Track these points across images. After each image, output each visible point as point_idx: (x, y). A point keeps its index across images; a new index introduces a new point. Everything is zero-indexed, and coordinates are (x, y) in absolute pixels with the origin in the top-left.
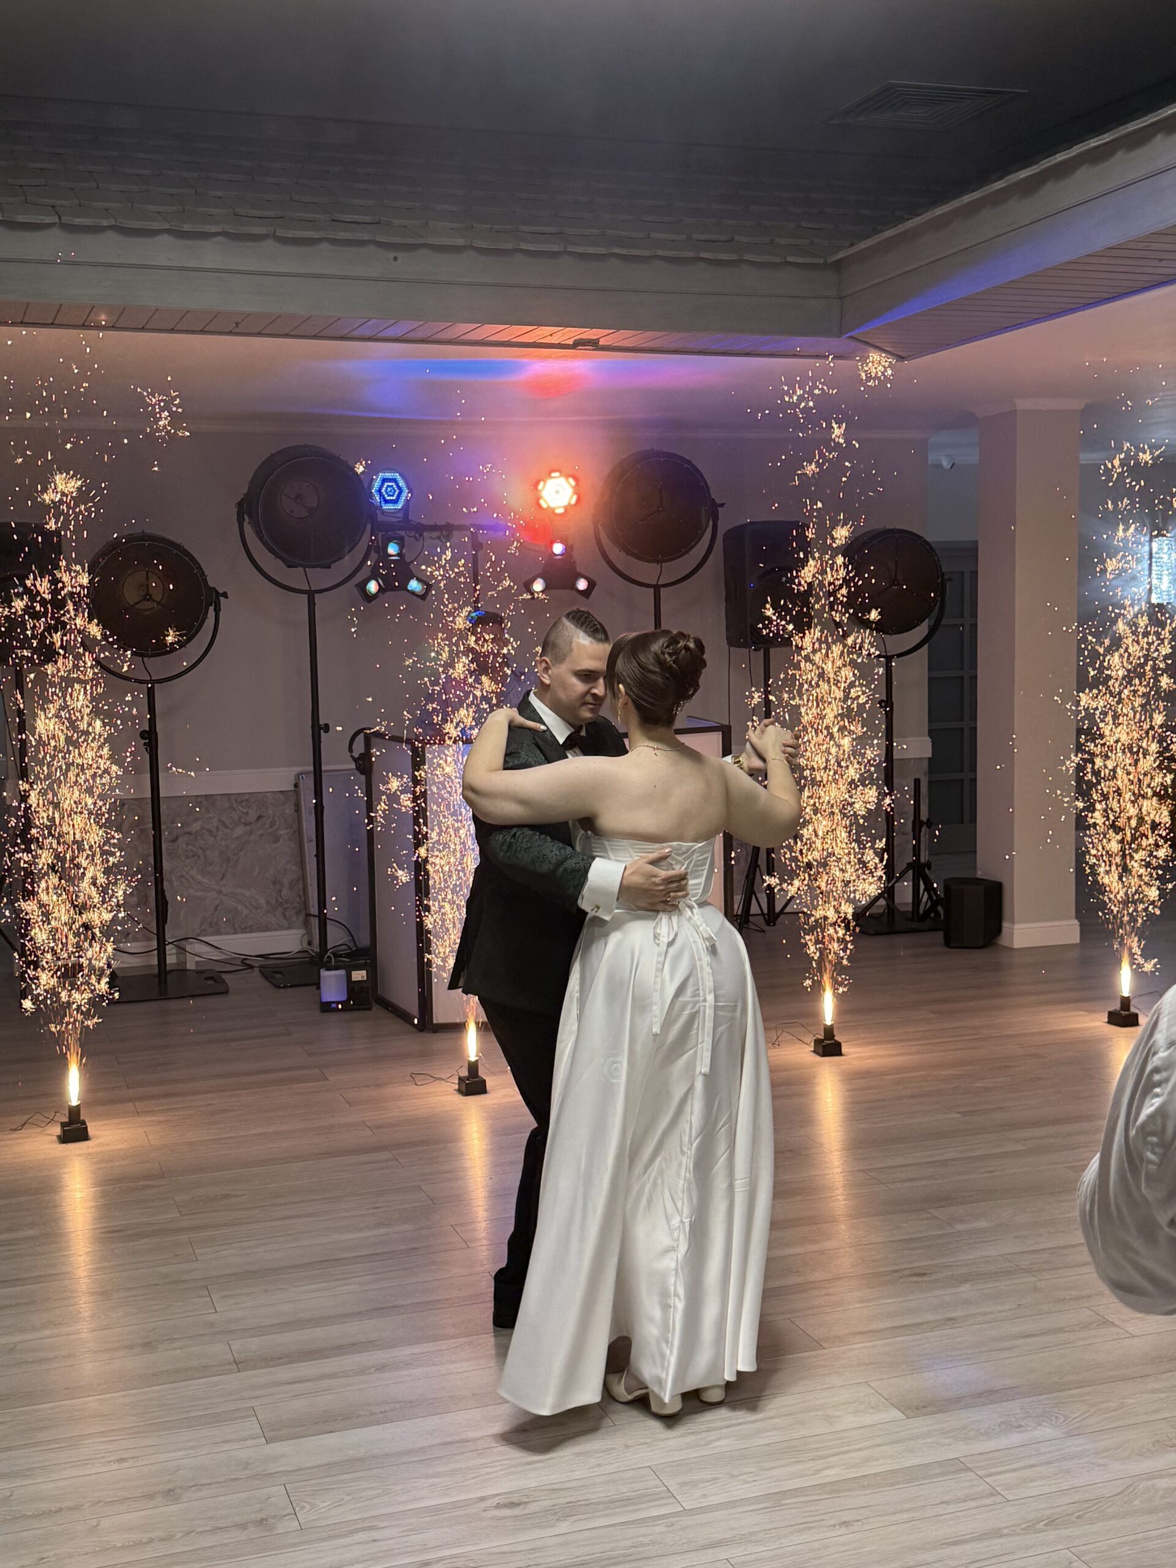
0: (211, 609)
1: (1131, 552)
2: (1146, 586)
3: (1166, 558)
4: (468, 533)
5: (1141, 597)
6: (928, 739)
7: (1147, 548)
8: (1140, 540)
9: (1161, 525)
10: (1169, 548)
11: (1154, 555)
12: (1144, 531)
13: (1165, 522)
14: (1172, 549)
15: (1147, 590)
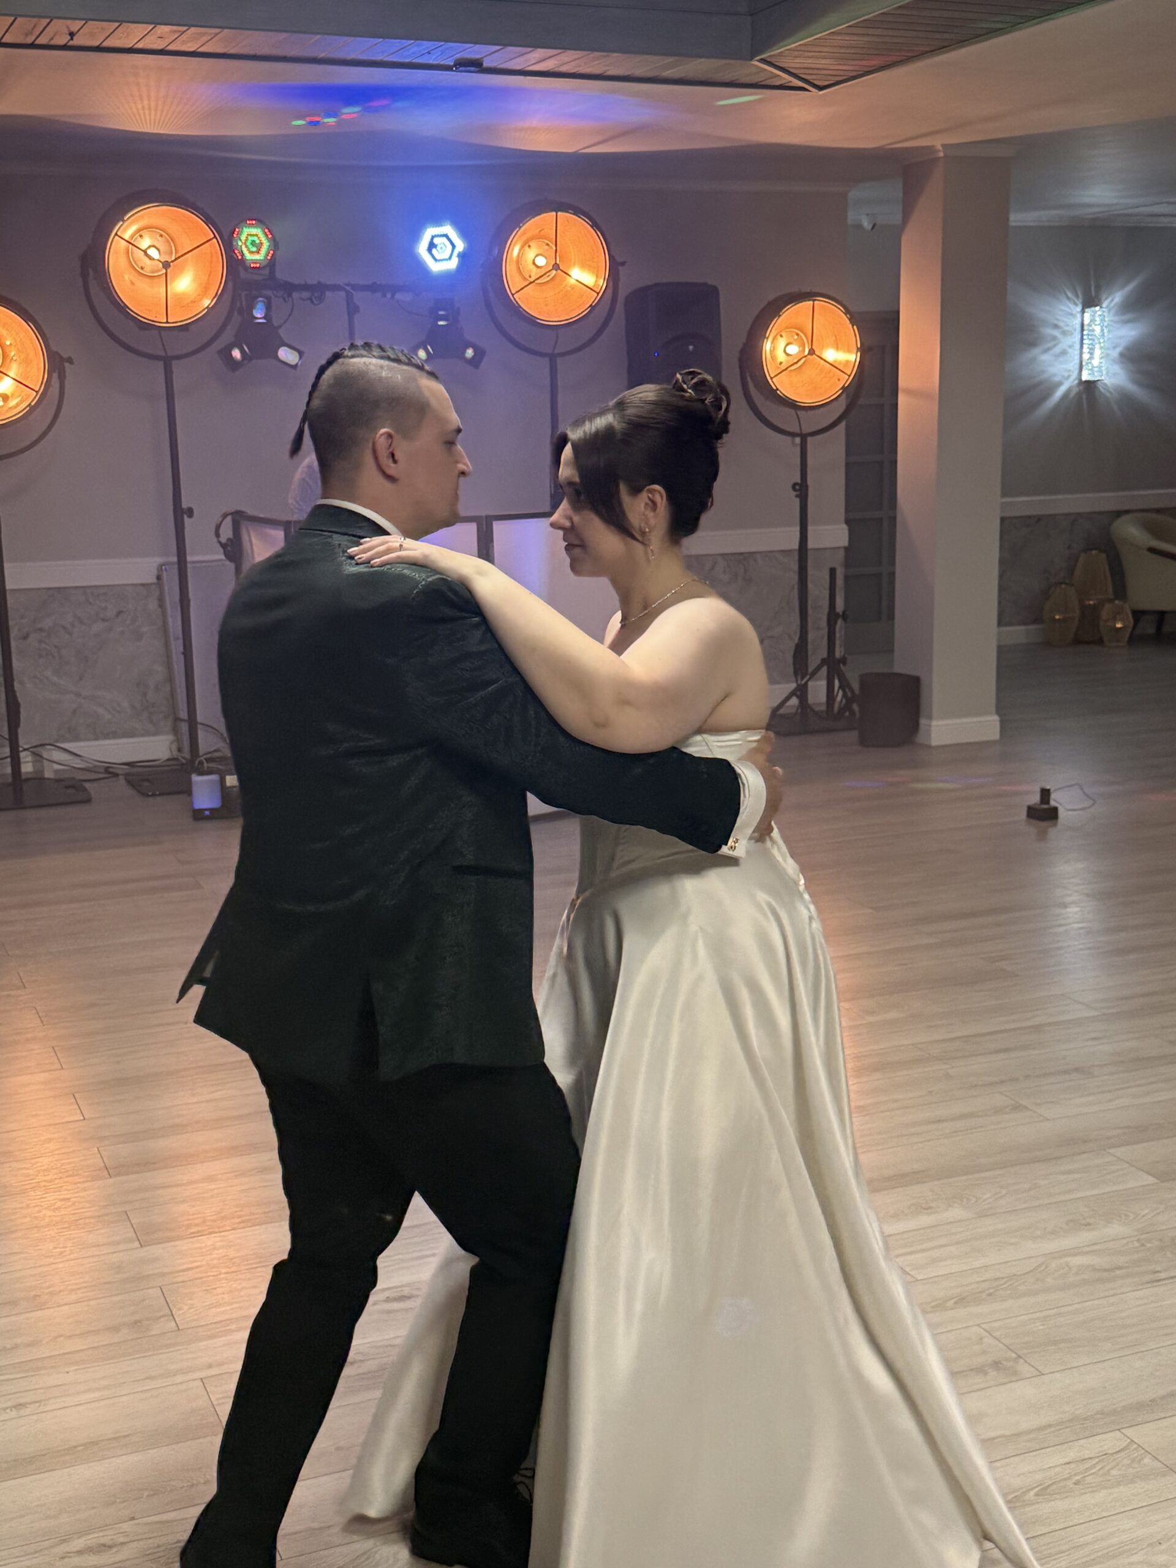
1: (1061, 324)
2: (1077, 361)
3: (1098, 329)
4: (343, 294)
5: (1071, 373)
6: (845, 527)
7: (1079, 320)
8: (1070, 311)
9: (1093, 294)
10: (1101, 320)
11: (1086, 328)
12: (1076, 301)
13: (1098, 288)
14: (1105, 321)
15: (1077, 366)
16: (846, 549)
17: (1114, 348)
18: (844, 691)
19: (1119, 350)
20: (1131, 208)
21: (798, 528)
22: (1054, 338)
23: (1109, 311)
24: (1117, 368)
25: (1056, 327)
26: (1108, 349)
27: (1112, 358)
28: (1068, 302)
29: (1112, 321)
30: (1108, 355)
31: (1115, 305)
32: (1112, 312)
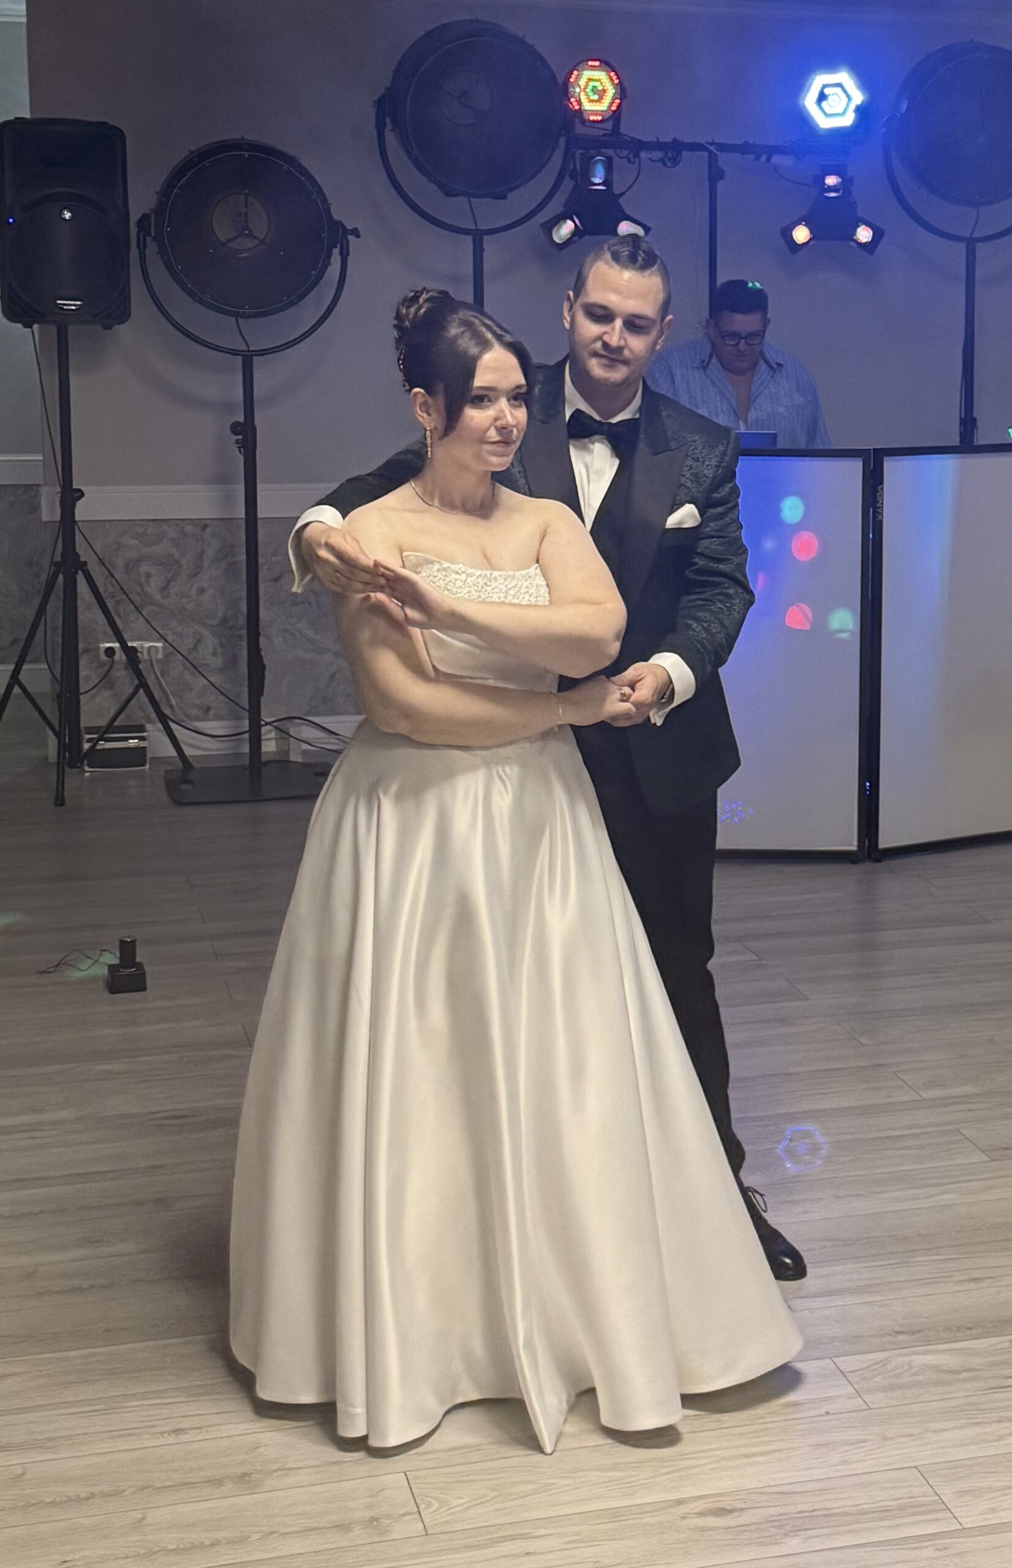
0: (336, 252)
4: (705, 154)
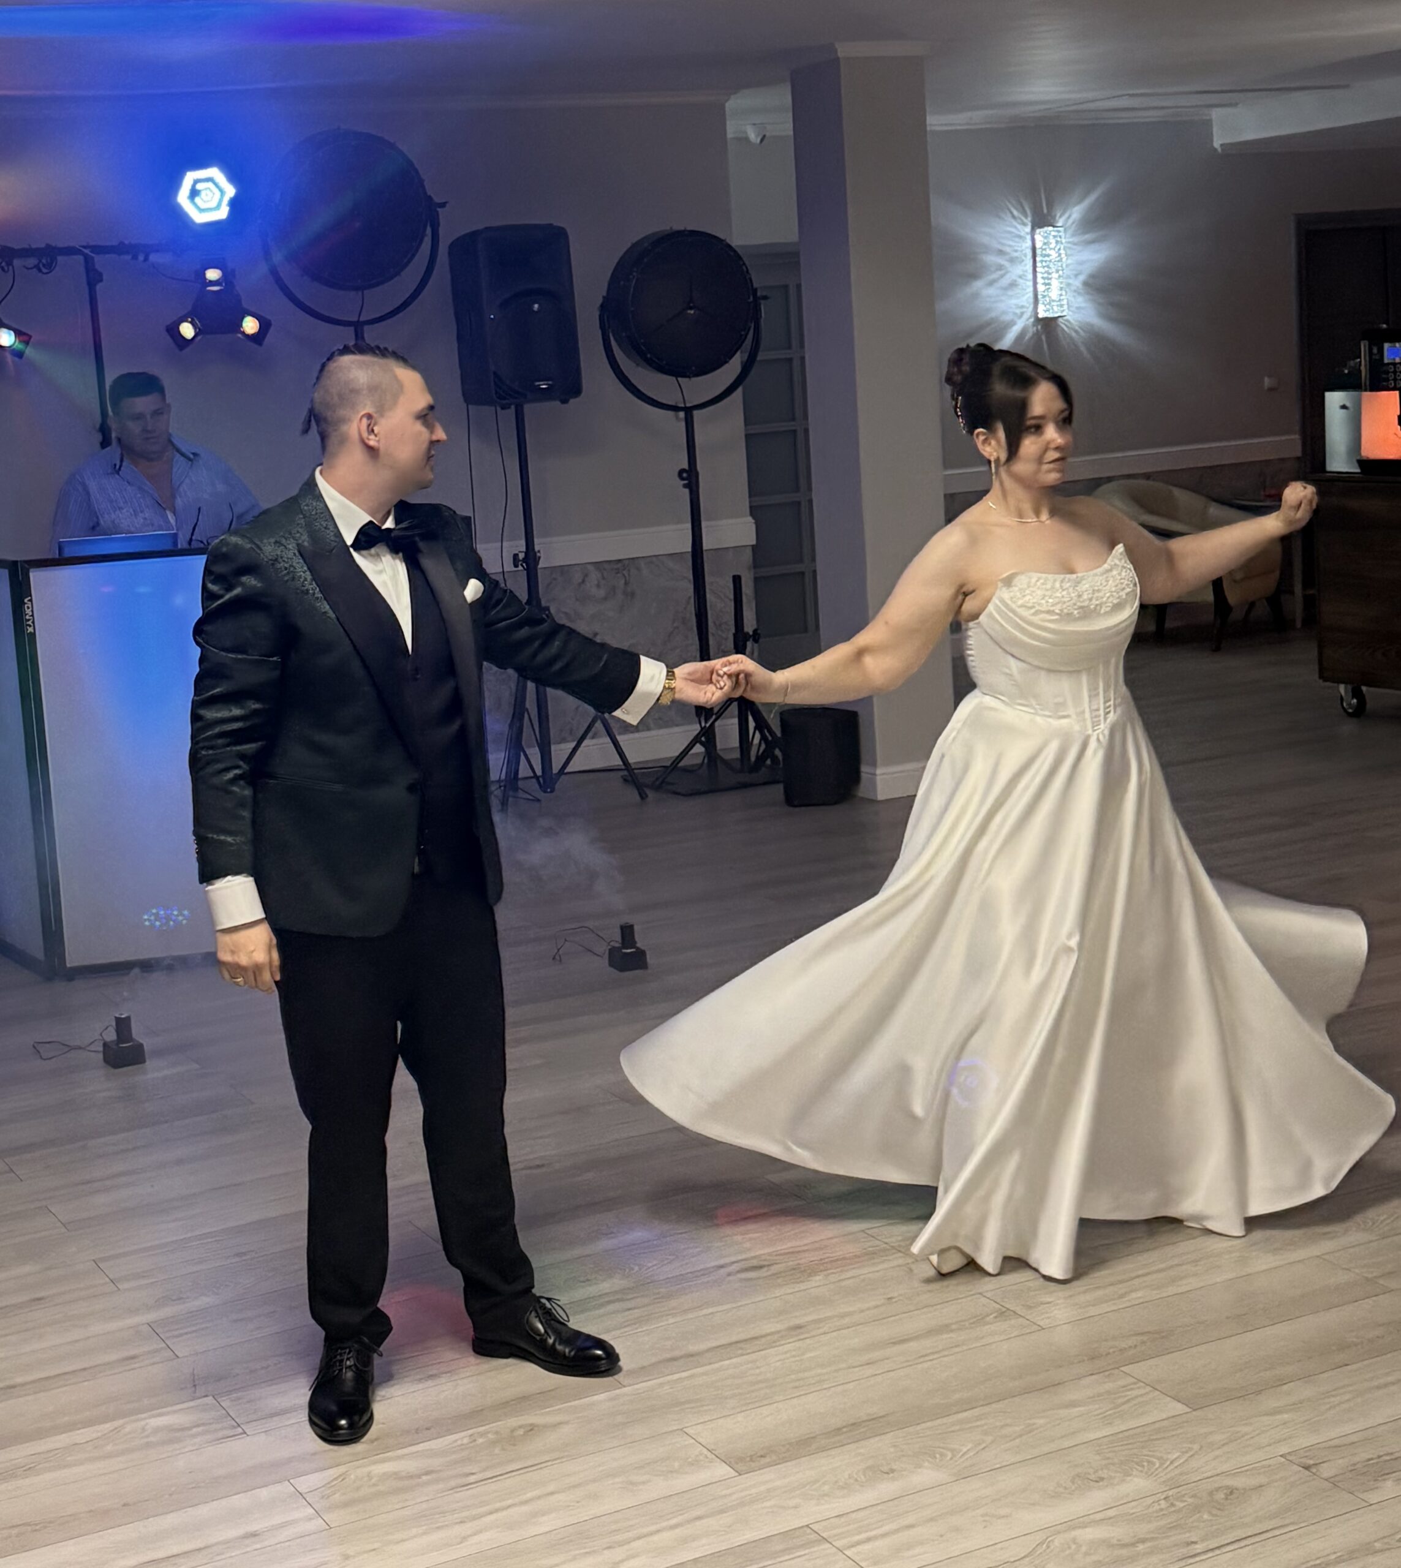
1: (1008, 249)
2: (1031, 295)
3: (1054, 255)
4: (81, 258)
5: (1025, 310)
6: (750, 519)
7: (1029, 243)
8: (1019, 233)
9: (1045, 211)
10: (1057, 242)
11: (1038, 252)
12: (1023, 218)
13: (1050, 206)
14: (1062, 243)
15: (1032, 300)
16: (754, 548)
17: (1076, 276)
18: (762, 733)
19: (1082, 278)
20: (1081, 103)
21: (689, 526)
22: (1000, 267)
23: (1065, 231)
24: (1080, 301)
25: (1001, 253)
26: (1068, 277)
27: (1075, 288)
28: (1015, 223)
29: (1069, 242)
30: (1069, 285)
31: (1073, 223)
32: (1070, 232)
